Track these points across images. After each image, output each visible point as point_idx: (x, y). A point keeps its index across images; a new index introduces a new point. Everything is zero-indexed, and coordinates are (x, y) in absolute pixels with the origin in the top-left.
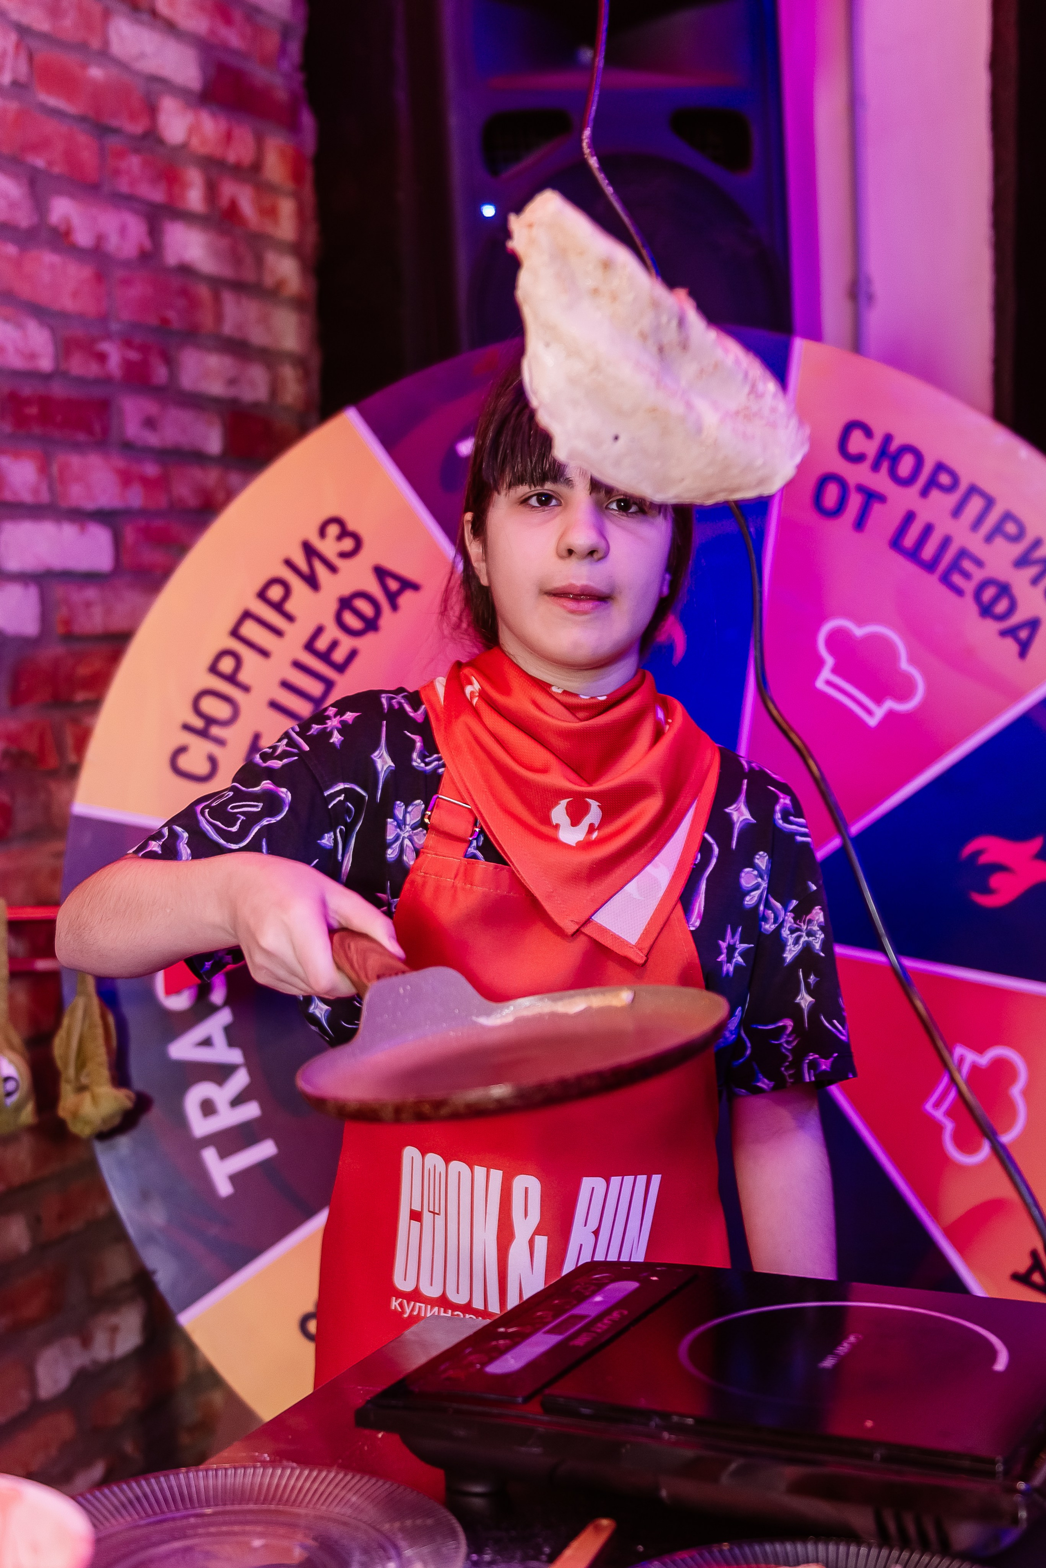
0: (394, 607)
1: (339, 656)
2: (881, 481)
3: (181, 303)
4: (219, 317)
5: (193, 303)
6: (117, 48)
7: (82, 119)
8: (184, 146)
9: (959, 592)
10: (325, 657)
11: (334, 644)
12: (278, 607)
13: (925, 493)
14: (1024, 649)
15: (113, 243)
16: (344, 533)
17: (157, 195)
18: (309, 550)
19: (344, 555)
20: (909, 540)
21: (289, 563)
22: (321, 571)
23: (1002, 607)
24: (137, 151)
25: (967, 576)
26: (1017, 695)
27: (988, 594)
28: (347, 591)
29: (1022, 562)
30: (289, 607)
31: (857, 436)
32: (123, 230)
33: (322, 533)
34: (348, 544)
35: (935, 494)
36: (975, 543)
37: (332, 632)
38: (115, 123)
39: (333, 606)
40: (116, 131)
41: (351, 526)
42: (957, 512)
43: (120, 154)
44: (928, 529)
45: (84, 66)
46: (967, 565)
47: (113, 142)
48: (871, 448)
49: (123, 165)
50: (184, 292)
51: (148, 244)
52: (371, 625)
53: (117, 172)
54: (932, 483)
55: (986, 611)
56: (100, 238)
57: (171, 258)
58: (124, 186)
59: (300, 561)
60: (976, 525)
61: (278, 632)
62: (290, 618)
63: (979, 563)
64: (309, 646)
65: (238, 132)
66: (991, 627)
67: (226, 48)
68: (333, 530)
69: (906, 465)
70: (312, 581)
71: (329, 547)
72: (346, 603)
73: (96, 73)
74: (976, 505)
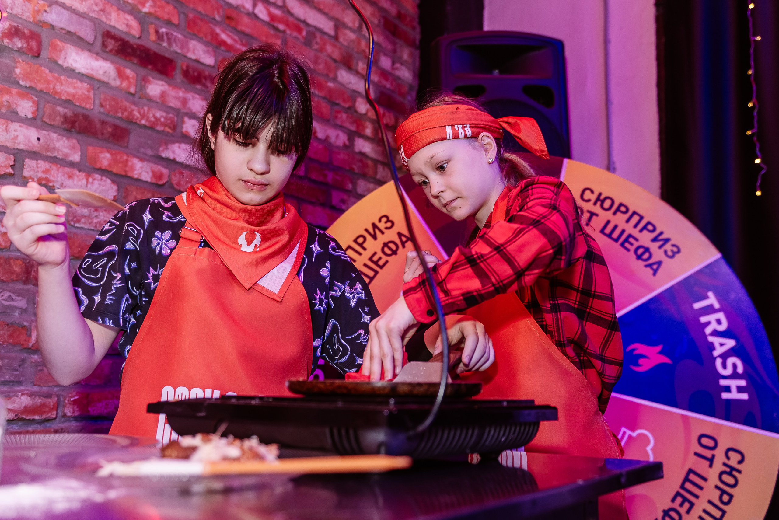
0: (404, 247)
1: (381, 263)
2: (597, 209)
3: (360, 164)
4: (376, 172)
5: (365, 166)
6: (340, 78)
7: (324, 98)
8: (365, 114)
9: (628, 250)
10: (376, 263)
11: (380, 259)
12: (361, 245)
13: (614, 213)
14: (655, 272)
15: (333, 140)
16: (388, 220)
17: (353, 128)
18: (374, 226)
19: (387, 228)
20: (608, 231)
21: (366, 230)
22: (378, 232)
23: (646, 256)
24: (346, 112)
25: (631, 244)
26: (652, 290)
27: (640, 251)
28: (386, 241)
29: (655, 240)
30: (365, 245)
31: (588, 193)
32: (337, 136)
33: (380, 220)
34: (389, 224)
35: (619, 214)
36: (635, 232)
37: (380, 254)
38: (337, 102)
39: (382, 245)
40: (338, 104)
41: (391, 219)
42: (628, 221)
43: (338, 112)
44: (616, 227)
45: (326, 82)
46: (631, 240)
47: (337, 108)
48: (593, 197)
49: (339, 116)
50: (361, 161)
51: (347, 143)
52: (394, 252)
53: (336, 117)
54: (618, 210)
55: (639, 257)
56: (327, 137)
57: (357, 150)
58: (339, 122)
59: (371, 230)
60: (635, 226)
61: (360, 254)
62: (365, 249)
63: (637, 240)
64: (371, 259)
65: (387, 114)
66: (641, 263)
67: (385, 87)
68: (384, 219)
69: (607, 204)
70: (374, 237)
71: (382, 225)
72: (386, 245)
73: (331, 84)
74: (636, 218)
